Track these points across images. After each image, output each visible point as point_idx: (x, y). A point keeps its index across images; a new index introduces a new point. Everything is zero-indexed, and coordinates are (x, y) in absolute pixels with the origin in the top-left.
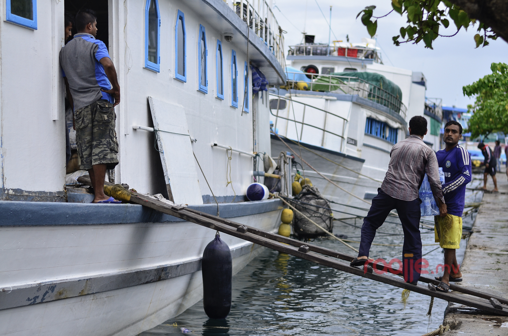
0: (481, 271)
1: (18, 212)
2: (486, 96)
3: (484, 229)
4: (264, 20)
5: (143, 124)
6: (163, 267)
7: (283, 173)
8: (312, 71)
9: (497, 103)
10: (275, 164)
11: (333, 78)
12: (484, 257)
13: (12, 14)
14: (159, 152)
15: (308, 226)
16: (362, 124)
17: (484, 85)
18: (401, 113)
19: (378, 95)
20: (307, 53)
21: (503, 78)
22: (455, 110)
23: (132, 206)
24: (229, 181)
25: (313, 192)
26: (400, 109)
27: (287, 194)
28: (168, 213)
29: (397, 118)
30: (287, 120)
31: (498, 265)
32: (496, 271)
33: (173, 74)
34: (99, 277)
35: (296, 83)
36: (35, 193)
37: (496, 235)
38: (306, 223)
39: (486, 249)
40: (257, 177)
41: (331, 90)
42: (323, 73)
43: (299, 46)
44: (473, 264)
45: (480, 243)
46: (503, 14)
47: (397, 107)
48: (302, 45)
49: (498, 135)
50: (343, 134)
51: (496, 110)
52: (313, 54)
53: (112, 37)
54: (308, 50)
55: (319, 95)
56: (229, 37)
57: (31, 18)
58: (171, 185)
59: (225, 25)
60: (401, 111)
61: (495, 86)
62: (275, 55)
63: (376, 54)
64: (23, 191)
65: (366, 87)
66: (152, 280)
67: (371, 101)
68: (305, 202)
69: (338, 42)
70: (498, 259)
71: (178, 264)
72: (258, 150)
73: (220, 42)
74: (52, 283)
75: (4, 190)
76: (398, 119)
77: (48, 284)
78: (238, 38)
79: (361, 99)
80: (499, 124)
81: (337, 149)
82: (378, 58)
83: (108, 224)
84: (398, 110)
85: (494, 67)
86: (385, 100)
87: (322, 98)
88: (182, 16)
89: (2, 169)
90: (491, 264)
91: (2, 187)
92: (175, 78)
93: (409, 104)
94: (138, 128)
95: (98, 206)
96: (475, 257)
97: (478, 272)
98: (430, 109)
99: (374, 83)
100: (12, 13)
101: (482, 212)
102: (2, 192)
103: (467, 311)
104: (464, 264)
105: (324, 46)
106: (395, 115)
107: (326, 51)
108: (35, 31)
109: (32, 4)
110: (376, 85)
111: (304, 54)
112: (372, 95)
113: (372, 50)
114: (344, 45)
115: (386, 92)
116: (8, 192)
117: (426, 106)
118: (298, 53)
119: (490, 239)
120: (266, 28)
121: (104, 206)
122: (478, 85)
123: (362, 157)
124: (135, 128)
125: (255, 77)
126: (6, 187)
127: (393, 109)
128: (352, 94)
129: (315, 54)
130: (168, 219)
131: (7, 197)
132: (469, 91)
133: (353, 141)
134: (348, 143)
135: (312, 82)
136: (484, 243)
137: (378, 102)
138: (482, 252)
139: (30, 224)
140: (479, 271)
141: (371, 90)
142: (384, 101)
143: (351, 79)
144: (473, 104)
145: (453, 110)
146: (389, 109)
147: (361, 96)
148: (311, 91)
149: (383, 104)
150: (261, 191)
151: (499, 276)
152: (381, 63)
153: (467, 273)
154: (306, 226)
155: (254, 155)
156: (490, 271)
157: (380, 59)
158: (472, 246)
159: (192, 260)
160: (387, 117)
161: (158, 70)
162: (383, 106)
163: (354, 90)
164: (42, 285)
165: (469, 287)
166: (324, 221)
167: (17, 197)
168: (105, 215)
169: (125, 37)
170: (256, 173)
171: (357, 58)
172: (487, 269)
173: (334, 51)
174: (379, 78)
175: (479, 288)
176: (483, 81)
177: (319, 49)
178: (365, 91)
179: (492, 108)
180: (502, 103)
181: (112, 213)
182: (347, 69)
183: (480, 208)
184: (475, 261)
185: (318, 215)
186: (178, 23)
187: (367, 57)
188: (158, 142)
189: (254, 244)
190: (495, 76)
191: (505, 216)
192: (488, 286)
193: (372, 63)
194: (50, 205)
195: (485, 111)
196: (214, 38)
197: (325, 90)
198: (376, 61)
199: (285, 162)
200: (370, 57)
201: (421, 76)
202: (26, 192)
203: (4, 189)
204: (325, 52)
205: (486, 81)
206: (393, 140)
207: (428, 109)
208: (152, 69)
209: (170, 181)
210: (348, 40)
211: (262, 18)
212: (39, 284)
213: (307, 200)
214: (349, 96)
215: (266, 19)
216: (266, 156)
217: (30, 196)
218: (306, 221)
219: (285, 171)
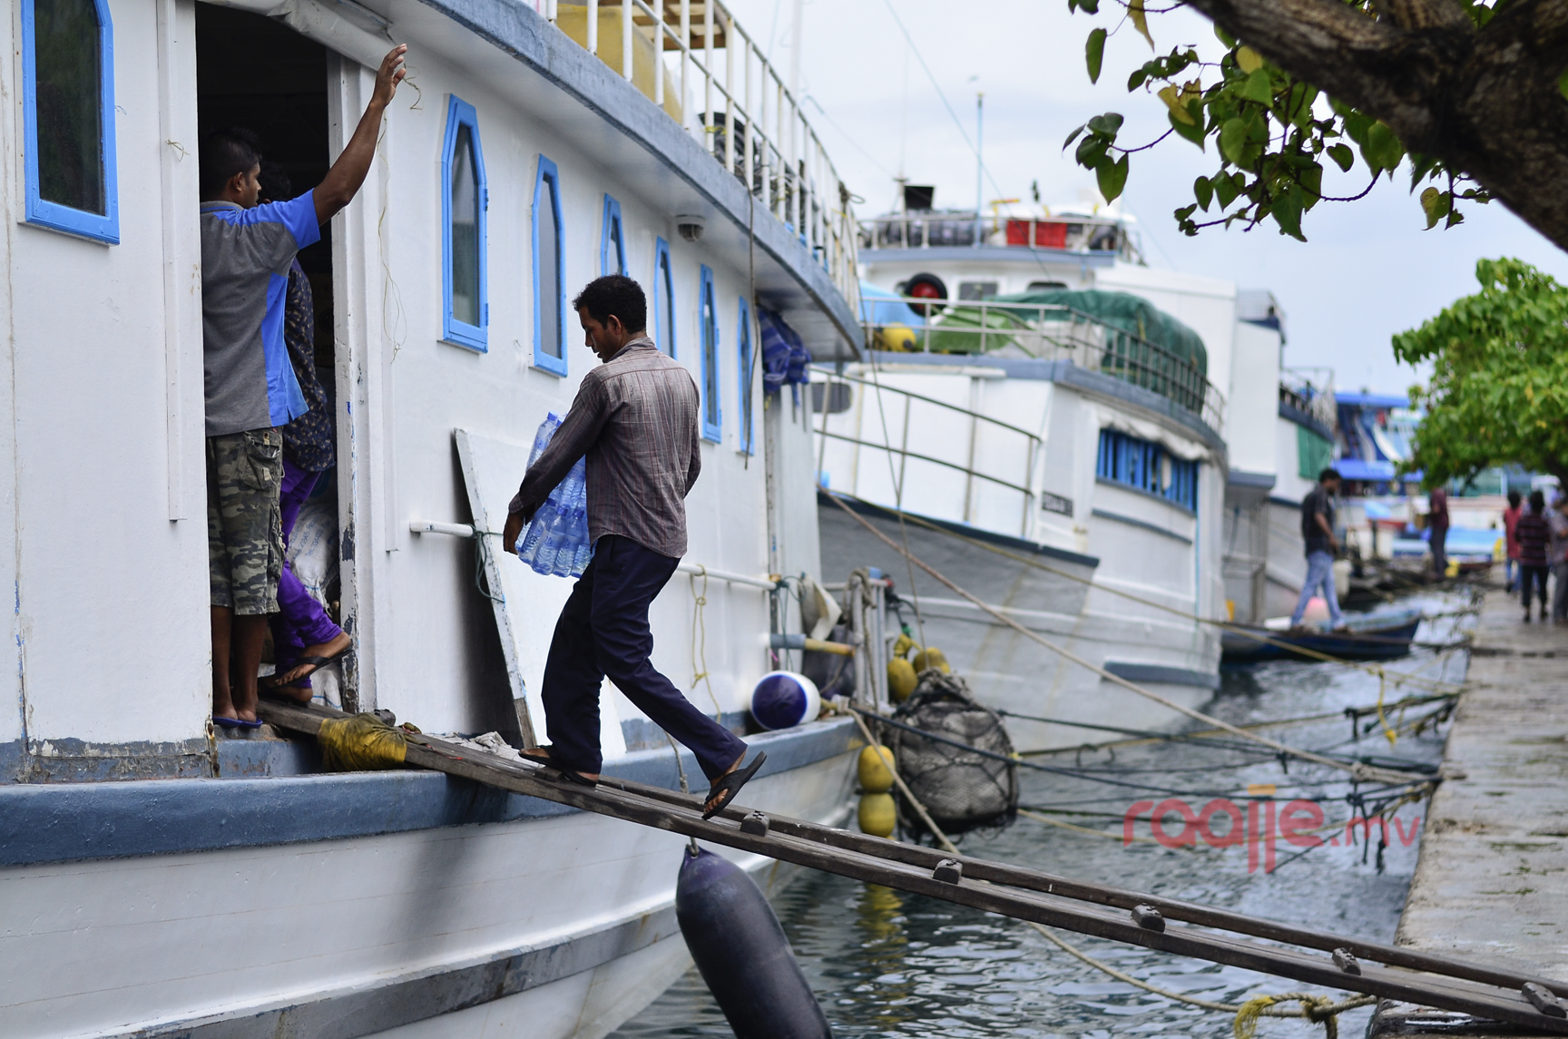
0: (1472, 899)
1: (76, 818)
2: (1463, 358)
3: (1476, 767)
4: (795, 169)
5: (442, 517)
6: (510, 955)
7: (859, 636)
8: (927, 291)
9: (1499, 381)
10: (834, 609)
11: (992, 312)
12: (1481, 857)
13: (44, 202)
14: (490, 599)
15: (943, 793)
16: (1087, 449)
17: (1455, 328)
18: (1206, 414)
19: (1133, 360)
20: (913, 241)
21: (1512, 304)
22: (1370, 400)
23: (415, 779)
24: (700, 672)
25: (953, 690)
26: (1201, 403)
27: (875, 700)
28: (526, 791)
29: (1193, 427)
30: (854, 446)
31: (1525, 879)
32: (1519, 896)
33: (526, 356)
34: (319, 999)
35: (880, 330)
36: (121, 747)
37: (1512, 785)
38: (938, 785)
39: (1484, 830)
40: (782, 652)
41: (987, 349)
42: (963, 296)
43: (888, 219)
44: (1446, 878)
45: (1465, 814)
46: (1506, 136)
47: (1194, 397)
48: (896, 218)
49: (1507, 472)
50: (1029, 481)
51: (1497, 402)
52: (932, 242)
53: (344, 250)
54: (914, 231)
55: (952, 364)
56: (693, 230)
57: (101, 208)
58: (528, 700)
59: (678, 191)
60: (1205, 409)
61: (1489, 328)
62: (831, 271)
63: (1124, 235)
64: (84, 744)
65: (1094, 334)
66: (476, 998)
67: (1112, 379)
68: (931, 719)
69: (1005, 202)
70: (1523, 861)
71: (553, 944)
72: (783, 568)
73: (664, 242)
74: (177, 1027)
75: (28, 746)
76: (1199, 431)
77: (166, 1033)
78: (721, 228)
79: (1080, 372)
80: (1506, 441)
81: (1010, 529)
82: (1130, 247)
83: (345, 838)
84: (1197, 403)
85: (1485, 272)
86: (1155, 374)
87: (959, 373)
88: (551, 172)
89: (19, 680)
90: (1501, 875)
91: (20, 737)
92: (532, 365)
93: (1231, 387)
94: (424, 528)
95: (316, 785)
96: (1452, 858)
97: (1464, 903)
98: (1294, 397)
99: (1119, 323)
100: (41, 197)
101: (1466, 717)
102: (22, 751)
103: (1434, 1023)
104: (1418, 881)
105: (964, 215)
106: (1188, 420)
107: (970, 233)
108: (113, 248)
109: (102, 167)
110: (1126, 327)
111: (904, 242)
112: (1114, 360)
113: (1112, 223)
114: (1026, 211)
115: (1157, 350)
116: (39, 751)
117: (1283, 392)
118: (884, 240)
119: (1496, 798)
120: (802, 192)
121: (333, 783)
122: (1438, 329)
123: (1091, 552)
124: (415, 528)
125: (771, 342)
126: (34, 734)
127: (1180, 402)
128: (1052, 358)
129: (934, 242)
130: (523, 811)
131: (37, 766)
132: (1411, 348)
133: (1062, 502)
134: (1044, 508)
135: (929, 324)
136: (1476, 811)
137: (1133, 380)
138: (1471, 840)
139: (110, 853)
140: (1466, 899)
141: (1110, 346)
142: (1151, 378)
143: (1048, 312)
144: (1425, 384)
145: (1363, 401)
146: (1167, 400)
147: (1079, 363)
148: (926, 354)
149: (1150, 385)
150: (797, 697)
151: (1528, 912)
152: (1141, 263)
153: (1429, 906)
154: (938, 796)
155: (773, 585)
156: (1500, 899)
157: (1136, 251)
158: (1441, 823)
159: (596, 927)
160: (1163, 425)
161: (482, 346)
162: (1149, 392)
163: (1057, 345)
164: (148, 1035)
165: (1437, 950)
166: (992, 779)
167: (65, 764)
168: (334, 811)
169: (384, 251)
170: (779, 640)
171: (1068, 250)
172: (1489, 893)
173: (995, 230)
174: (1133, 307)
175: (1470, 952)
176: (1451, 315)
177: (949, 228)
178: (1093, 347)
179: (1485, 396)
180: (1514, 380)
181: (358, 805)
182: (1035, 285)
183: (1462, 702)
184: (1453, 869)
185: (974, 758)
186: (539, 196)
187: (1095, 246)
188: (488, 570)
189: (776, 864)
190: (1491, 299)
191: (1537, 726)
192: (1495, 943)
193: (1111, 265)
194: (172, 792)
195: (1464, 407)
196: (646, 233)
197: (969, 348)
198: (1125, 257)
199: (866, 603)
200: (1105, 244)
201: (1266, 304)
202: (93, 746)
203: (25, 743)
204: (965, 237)
205: (1463, 317)
206: (1186, 497)
207: (1288, 399)
208: (464, 344)
209: (527, 687)
210: (1037, 197)
211: (790, 164)
212: (140, 1032)
213: (936, 716)
214: (1042, 365)
215: (802, 165)
216: (808, 582)
217: (105, 758)
218: (934, 781)
219: (865, 630)
